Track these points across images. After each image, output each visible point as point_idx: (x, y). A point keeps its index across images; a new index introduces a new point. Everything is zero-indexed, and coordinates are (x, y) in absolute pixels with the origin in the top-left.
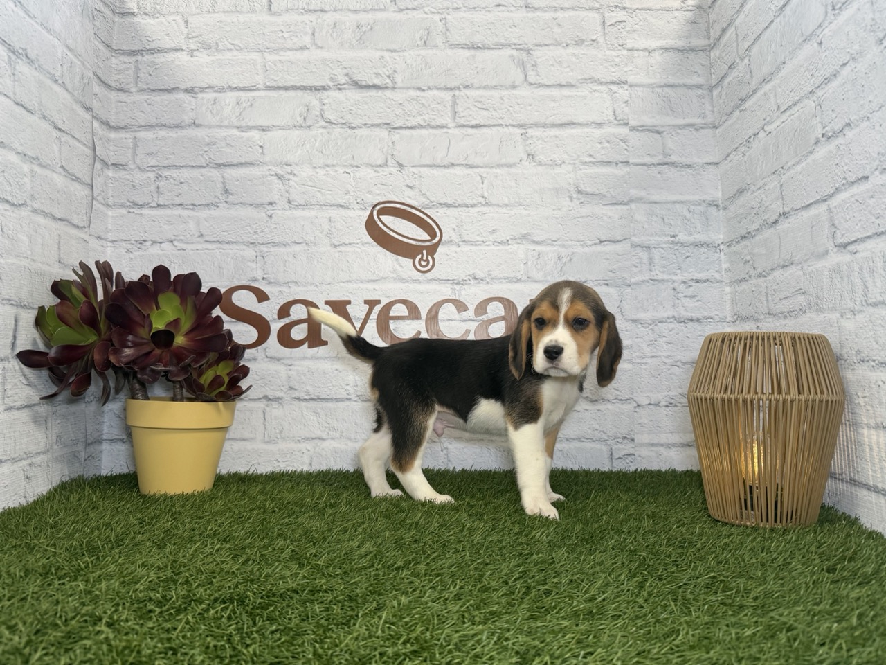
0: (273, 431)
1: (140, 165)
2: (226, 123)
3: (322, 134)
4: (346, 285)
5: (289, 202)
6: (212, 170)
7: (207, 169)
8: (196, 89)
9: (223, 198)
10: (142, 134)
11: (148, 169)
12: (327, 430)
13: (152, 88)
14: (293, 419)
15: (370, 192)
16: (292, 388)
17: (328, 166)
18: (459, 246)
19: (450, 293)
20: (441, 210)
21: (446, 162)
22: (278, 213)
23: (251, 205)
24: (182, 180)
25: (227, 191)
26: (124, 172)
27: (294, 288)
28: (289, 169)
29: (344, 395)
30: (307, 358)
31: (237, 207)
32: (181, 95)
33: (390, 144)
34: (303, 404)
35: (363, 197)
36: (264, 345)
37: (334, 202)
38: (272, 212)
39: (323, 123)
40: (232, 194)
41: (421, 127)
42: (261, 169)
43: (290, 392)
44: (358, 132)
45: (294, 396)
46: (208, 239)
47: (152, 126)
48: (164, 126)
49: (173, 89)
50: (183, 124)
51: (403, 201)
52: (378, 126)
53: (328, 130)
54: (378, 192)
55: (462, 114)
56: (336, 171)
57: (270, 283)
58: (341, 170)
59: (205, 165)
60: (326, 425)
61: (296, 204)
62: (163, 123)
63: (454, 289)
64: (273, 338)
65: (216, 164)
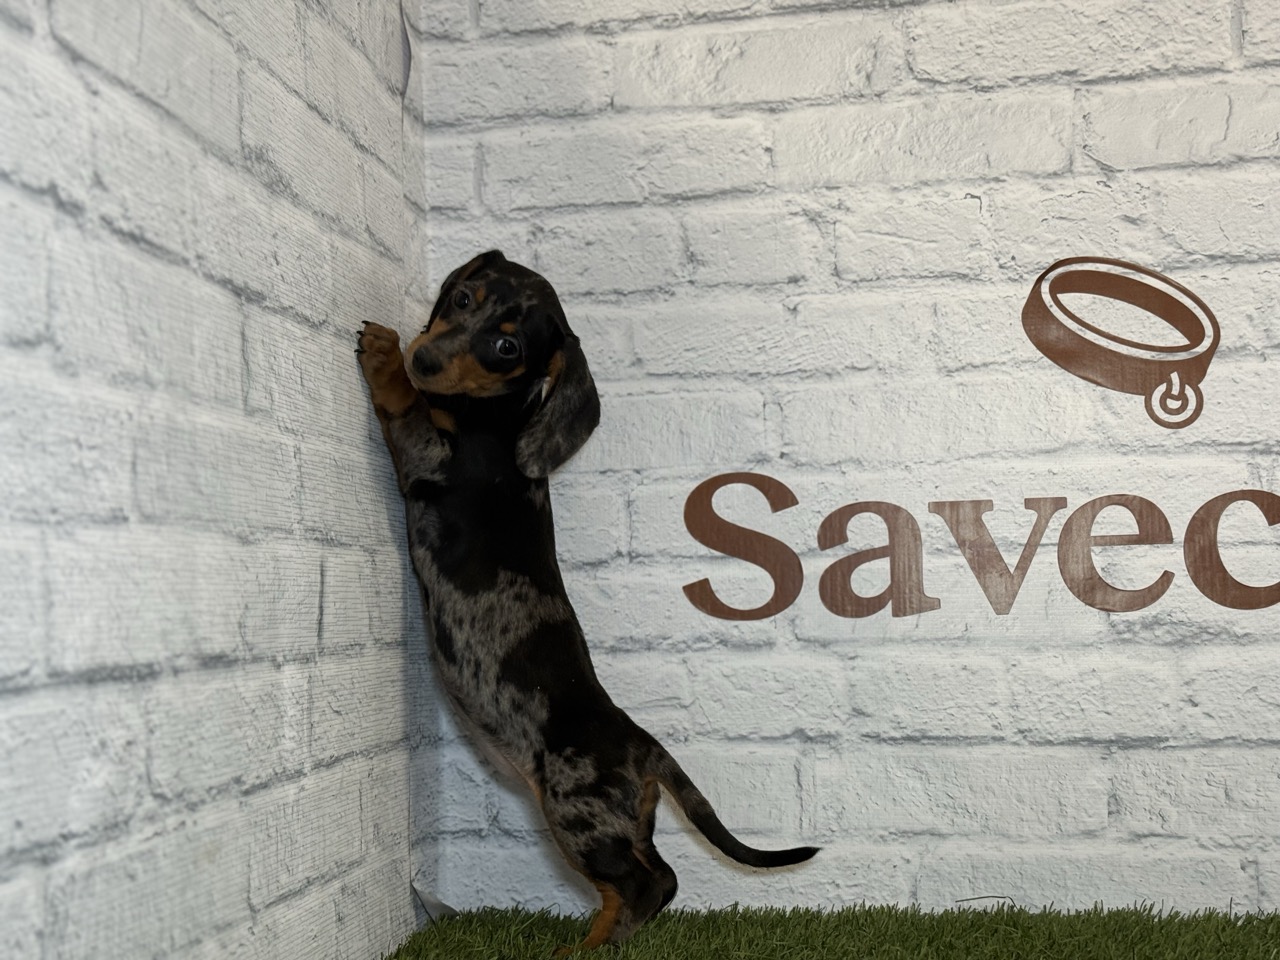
0: (821, 813)
1: (495, 208)
2: (685, 99)
3: (910, 109)
4: (978, 462)
5: (837, 273)
6: (659, 211)
7: (646, 209)
8: (612, 25)
9: (684, 274)
10: (496, 137)
11: (511, 215)
12: (949, 814)
13: (512, 28)
14: (865, 785)
15: (1032, 240)
16: (859, 712)
17: (926, 184)
18: (1264, 357)
19: (1245, 475)
20: (1214, 273)
21: (1223, 155)
22: (815, 300)
23: (748, 286)
24: (591, 238)
25: (691, 258)
26: (459, 226)
27: (854, 475)
28: (834, 197)
29: (985, 728)
30: (891, 640)
31: (717, 291)
32: (581, 41)
33: (1079, 120)
34: (887, 749)
35: (1013, 252)
36: (789, 611)
37: (944, 267)
38: (797, 299)
39: (913, 84)
40: (703, 264)
41: (1156, 73)
42: (769, 201)
43: (855, 720)
44: (997, 97)
45: (865, 730)
46: (652, 371)
47: (516, 117)
48: (544, 114)
49: (561, 27)
50: (587, 108)
51: (1115, 256)
52: (1049, 79)
53: (925, 99)
54: (1052, 238)
55: (1260, 37)
56: (947, 195)
57: (798, 465)
58: (958, 192)
59: (641, 200)
60: (947, 801)
61: (853, 277)
62: (542, 107)
63: (1258, 466)
64: (809, 596)
65: (665, 196)
